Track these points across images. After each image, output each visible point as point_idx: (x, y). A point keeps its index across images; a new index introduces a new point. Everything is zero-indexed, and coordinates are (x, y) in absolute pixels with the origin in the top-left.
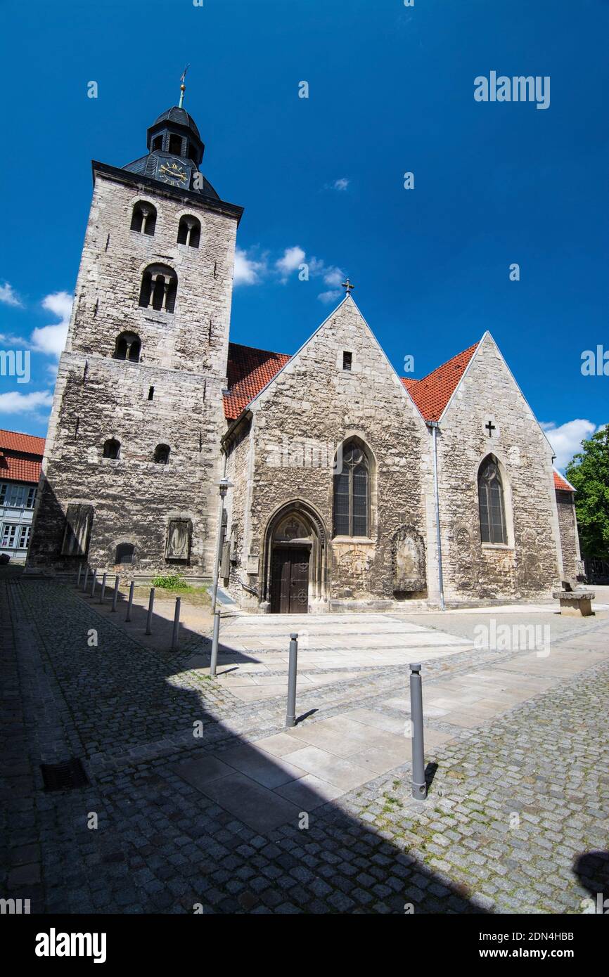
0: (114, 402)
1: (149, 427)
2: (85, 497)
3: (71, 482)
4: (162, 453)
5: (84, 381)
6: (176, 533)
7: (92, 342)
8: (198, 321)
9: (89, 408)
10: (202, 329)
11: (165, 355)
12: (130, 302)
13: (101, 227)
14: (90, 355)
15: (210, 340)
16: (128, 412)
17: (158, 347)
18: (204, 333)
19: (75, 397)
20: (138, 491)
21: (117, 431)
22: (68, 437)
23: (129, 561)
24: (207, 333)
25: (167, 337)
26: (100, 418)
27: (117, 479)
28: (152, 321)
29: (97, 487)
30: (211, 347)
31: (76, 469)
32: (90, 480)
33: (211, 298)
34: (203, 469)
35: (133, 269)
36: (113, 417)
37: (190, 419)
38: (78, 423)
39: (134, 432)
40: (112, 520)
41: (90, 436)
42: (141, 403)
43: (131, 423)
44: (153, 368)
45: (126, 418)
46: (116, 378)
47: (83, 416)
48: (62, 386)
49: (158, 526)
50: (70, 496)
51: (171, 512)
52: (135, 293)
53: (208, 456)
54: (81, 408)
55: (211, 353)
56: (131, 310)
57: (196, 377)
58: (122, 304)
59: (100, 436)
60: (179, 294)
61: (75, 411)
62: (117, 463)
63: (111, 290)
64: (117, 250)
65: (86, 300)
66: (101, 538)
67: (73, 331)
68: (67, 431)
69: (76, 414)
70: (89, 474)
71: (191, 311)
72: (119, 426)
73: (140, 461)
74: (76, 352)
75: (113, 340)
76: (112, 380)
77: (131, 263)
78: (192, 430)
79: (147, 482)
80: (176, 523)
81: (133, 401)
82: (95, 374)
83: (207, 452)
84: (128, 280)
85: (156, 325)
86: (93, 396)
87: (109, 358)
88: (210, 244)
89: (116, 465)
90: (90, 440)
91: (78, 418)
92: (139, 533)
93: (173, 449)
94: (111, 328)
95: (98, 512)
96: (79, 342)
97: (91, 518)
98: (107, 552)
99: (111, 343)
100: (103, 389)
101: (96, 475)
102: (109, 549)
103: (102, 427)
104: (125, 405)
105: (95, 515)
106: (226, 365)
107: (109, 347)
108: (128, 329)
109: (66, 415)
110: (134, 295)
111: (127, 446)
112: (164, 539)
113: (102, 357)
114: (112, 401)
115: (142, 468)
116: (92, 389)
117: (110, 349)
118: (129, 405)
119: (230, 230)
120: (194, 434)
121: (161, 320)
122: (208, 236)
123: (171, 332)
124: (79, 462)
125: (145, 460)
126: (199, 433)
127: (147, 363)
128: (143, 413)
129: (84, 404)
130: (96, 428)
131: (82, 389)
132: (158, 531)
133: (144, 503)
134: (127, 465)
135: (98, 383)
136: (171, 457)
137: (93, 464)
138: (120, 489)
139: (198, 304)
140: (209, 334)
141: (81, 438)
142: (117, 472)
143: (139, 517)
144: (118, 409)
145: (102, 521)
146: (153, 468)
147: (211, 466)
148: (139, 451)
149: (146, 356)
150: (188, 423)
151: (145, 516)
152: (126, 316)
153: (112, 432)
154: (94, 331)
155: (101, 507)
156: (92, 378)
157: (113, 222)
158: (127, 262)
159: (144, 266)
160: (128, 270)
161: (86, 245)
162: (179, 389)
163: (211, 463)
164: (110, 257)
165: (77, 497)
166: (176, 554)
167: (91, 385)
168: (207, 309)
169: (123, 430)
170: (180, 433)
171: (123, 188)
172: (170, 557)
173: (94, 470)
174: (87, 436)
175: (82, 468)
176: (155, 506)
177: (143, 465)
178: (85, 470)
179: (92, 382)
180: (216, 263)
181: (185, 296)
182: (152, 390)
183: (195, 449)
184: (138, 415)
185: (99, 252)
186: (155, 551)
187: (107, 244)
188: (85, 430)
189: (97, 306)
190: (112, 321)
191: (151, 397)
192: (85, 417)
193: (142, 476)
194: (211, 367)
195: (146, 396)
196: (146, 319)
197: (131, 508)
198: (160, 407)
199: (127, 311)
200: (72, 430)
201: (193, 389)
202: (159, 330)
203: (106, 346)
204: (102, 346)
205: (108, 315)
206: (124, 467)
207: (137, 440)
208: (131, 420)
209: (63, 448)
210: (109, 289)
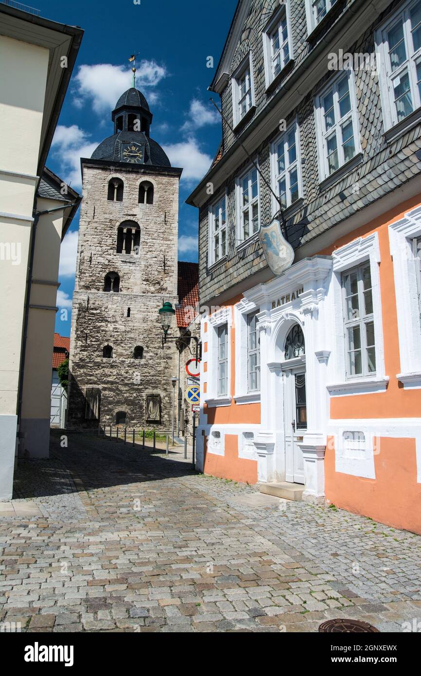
0: (107, 321)
1: (129, 335)
2: (95, 384)
3: (86, 375)
4: (138, 352)
5: (88, 309)
6: (151, 404)
7: (90, 282)
8: (156, 257)
9: (92, 326)
10: (159, 263)
11: (136, 284)
12: (111, 251)
13: (89, 202)
14: (90, 291)
15: (165, 270)
16: (115, 326)
17: (131, 280)
18: (161, 265)
19: (83, 320)
20: (126, 378)
21: (110, 340)
22: (82, 346)
23: (124, 422)
24: (163, 265)
25: (136, 272)
26: (99, 332)
27: (112, 371)
28: (126, 262)
29: (101, 377)
30: (166, 275)
31: (88, 366)
32: (97, 372)
33: (163, 239)
34: (165, 361)
35: (111, 227)
36: (107, 331)
37: (155, 327)
38: (87, 337)
39: (120, 339)
40: (112, 397)
41: (94, 345)
42: (123, 320)
43: (118, 333)
44: (129, 295)
45: (115, 331)
46: (107, 304)
47: (89, 332)
48: (75, 314)
49: (140, 400)
50: (87, 383)
51: (147, 391)
52: (113, 244)
53: (169, 352)
54: (88, 327)
55: (166, 279)
56: (112, 256)
57: (157, 298)
58: (106, 253)
59: (100, 344)
60: (142, 240)
61: (84, 329)
62: (112, 360)
63: (99, 245)
64: (100, 217)
65: (84, 255)
66: (106, 408)
67: (78, 276)
68: (80, 342)
69: (85, 331)
70: (95, 369)
71: (151, 251)
72: (111, 336)
73: (125, 358)
74: (81, 290)
75: (103, 279)
76: (104, 307)
77: (110, 224)
78: (157, 335)
79: (131, 372)
80: (151, 398)
81: (118, 319)
82: (94, 304)
83: (168, 349)
84: (109, 236)
85: (128, 264)
86: (94, 318)
87: (101, 292)
88: (161, 199)
89: (111, 362)
90: (95, 347)
91: (87, 334)
92: (128, 405)
93: (145, 349)
94: (101, 271)
95: (103, 392)
96: (82, 284)
97: (100, 396)
98: (111, 417)
99: (101, 281)
100: (99, 313)
101: (100, 369)
102: (112, 415)
103: (101, 338)
104: (114, 322)
105: (102, 394)
106: (176, 286)
107: (101, 284)
108: (111, 270)
109: (79, 333)
110: (113, 246)
111: (117, 349)
112: (144, 408)
113: (97, 292)
114: (105, 320)
115: (127, 362)
116: (93, 314)
117: (101, 285)
118: (116, 322)
119: (174, 186)
120: (158, 338)
121: (132, 260)
122: (159, 194)
123: (138, 268)
124: (90, 362)
125: (129, 358)
126: (161, 336)
127: (124, 292)
128: (125, 326)
129: (89, 324)
130: (97, 339)
131: (87, 315)
132: (140, 403)
133: (130, 385)
134: (118, 361)
135: (96, 309)
136: (144, 354)
137: (98, 362)
138: (115, 377)
139: (156, 245)
140: (164, 266)
141: (89, 346)
142: (112, 367)
143: (128, 395)
144: (109, 325)
145: (106, 398)
146: (134, 362)
147: (171, 358)
148: (124, 352)
149: (124, 287)
150: (154, 330)
151: (131, 394)
152: (109, 261)
153: (107, 340)
154: (91, 274)
155: (105, 389)
156: (92, 307)
157: (97, 197)
158: (107, 223)
159: (118, 224)
160: (108, 229)
161: (81, 217)
162: (146, 307)
163: (170, 356)
164: (96, 222)
165: (91, 384)
166: (152, 417)
167: (92, 311)
168: (161, 247)
169: (114, 339)
170: (149, 338)
171: (101, 171)
172: (149, 419)
173: (98, 366)
174: (93, 345)
175: (92, 365)
176: (137, 387)
177: (128, 361)
178: (93, 366)
179: (92, 309)
180: (166, 213)
181: (146, 241)
182: (129, 310)
183: (159, 348)
184: (122, 328)
185: (89, 220)
186: (139, 416)
187: (94, 214)
188: (91, 341)
189: (91, 257)
190: (101, 266)
191: (129, 315)
192: (91, 332)
193: (127, 368)
194: (166, 289)
195: (126, 314)
196: (122, 261)
197: (123, 389)
198: (135, 321)
199: (109, 257)
200: (84, 342)
201: (155, 306)
202: (131, 268)
203: (98, 284)
204: (96, 284)
205: (98, 262)
206: (116, 363)
207: (122, 345)
208: (118, 332)
209: (79, 354)
210: (98, 245)
